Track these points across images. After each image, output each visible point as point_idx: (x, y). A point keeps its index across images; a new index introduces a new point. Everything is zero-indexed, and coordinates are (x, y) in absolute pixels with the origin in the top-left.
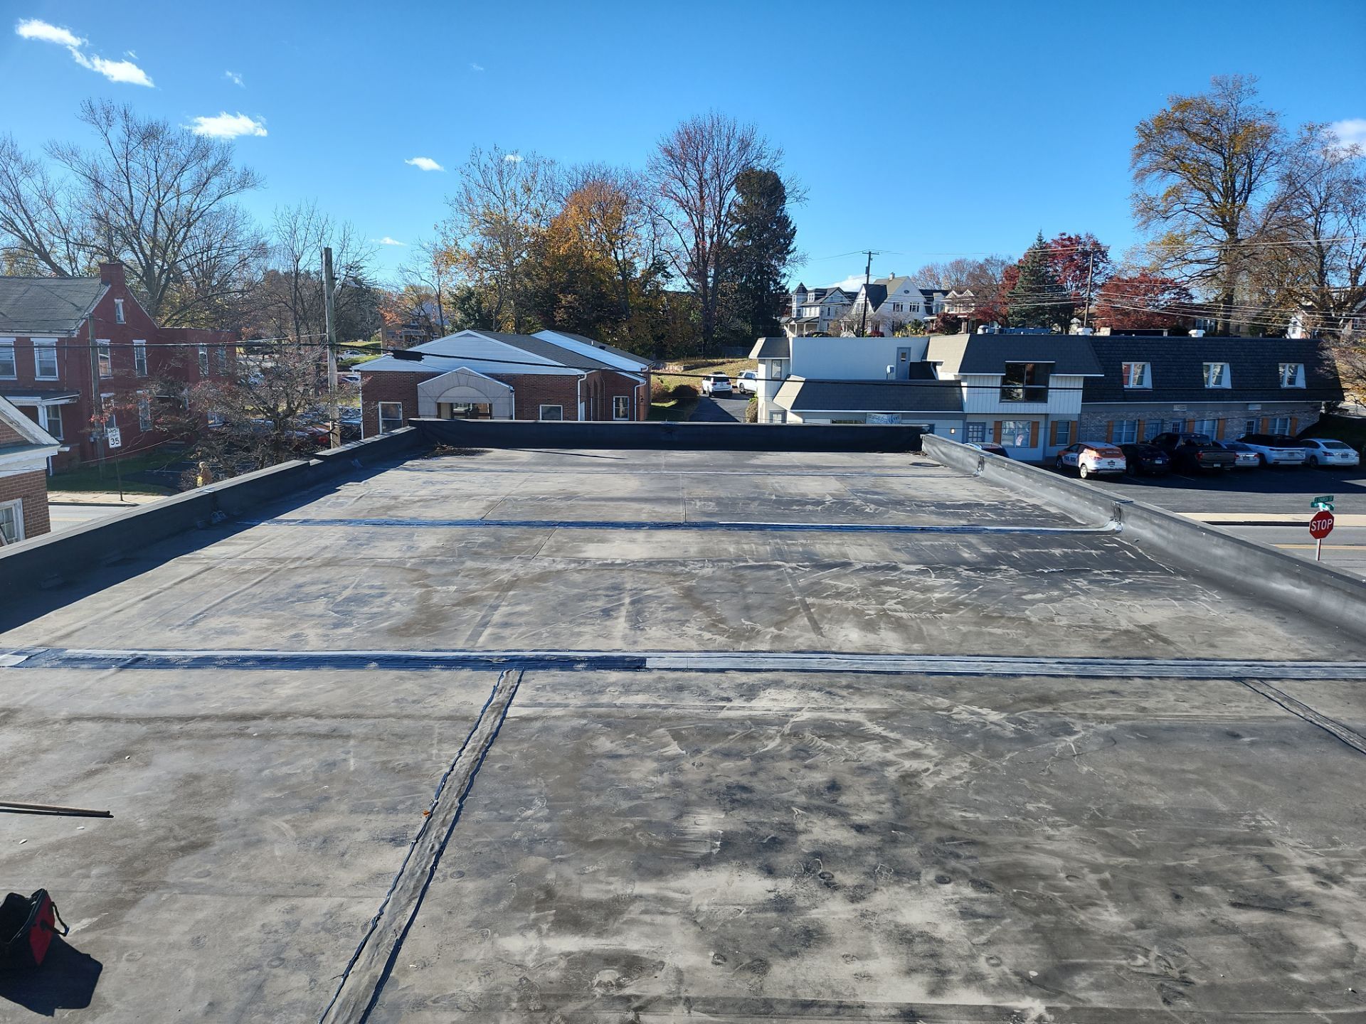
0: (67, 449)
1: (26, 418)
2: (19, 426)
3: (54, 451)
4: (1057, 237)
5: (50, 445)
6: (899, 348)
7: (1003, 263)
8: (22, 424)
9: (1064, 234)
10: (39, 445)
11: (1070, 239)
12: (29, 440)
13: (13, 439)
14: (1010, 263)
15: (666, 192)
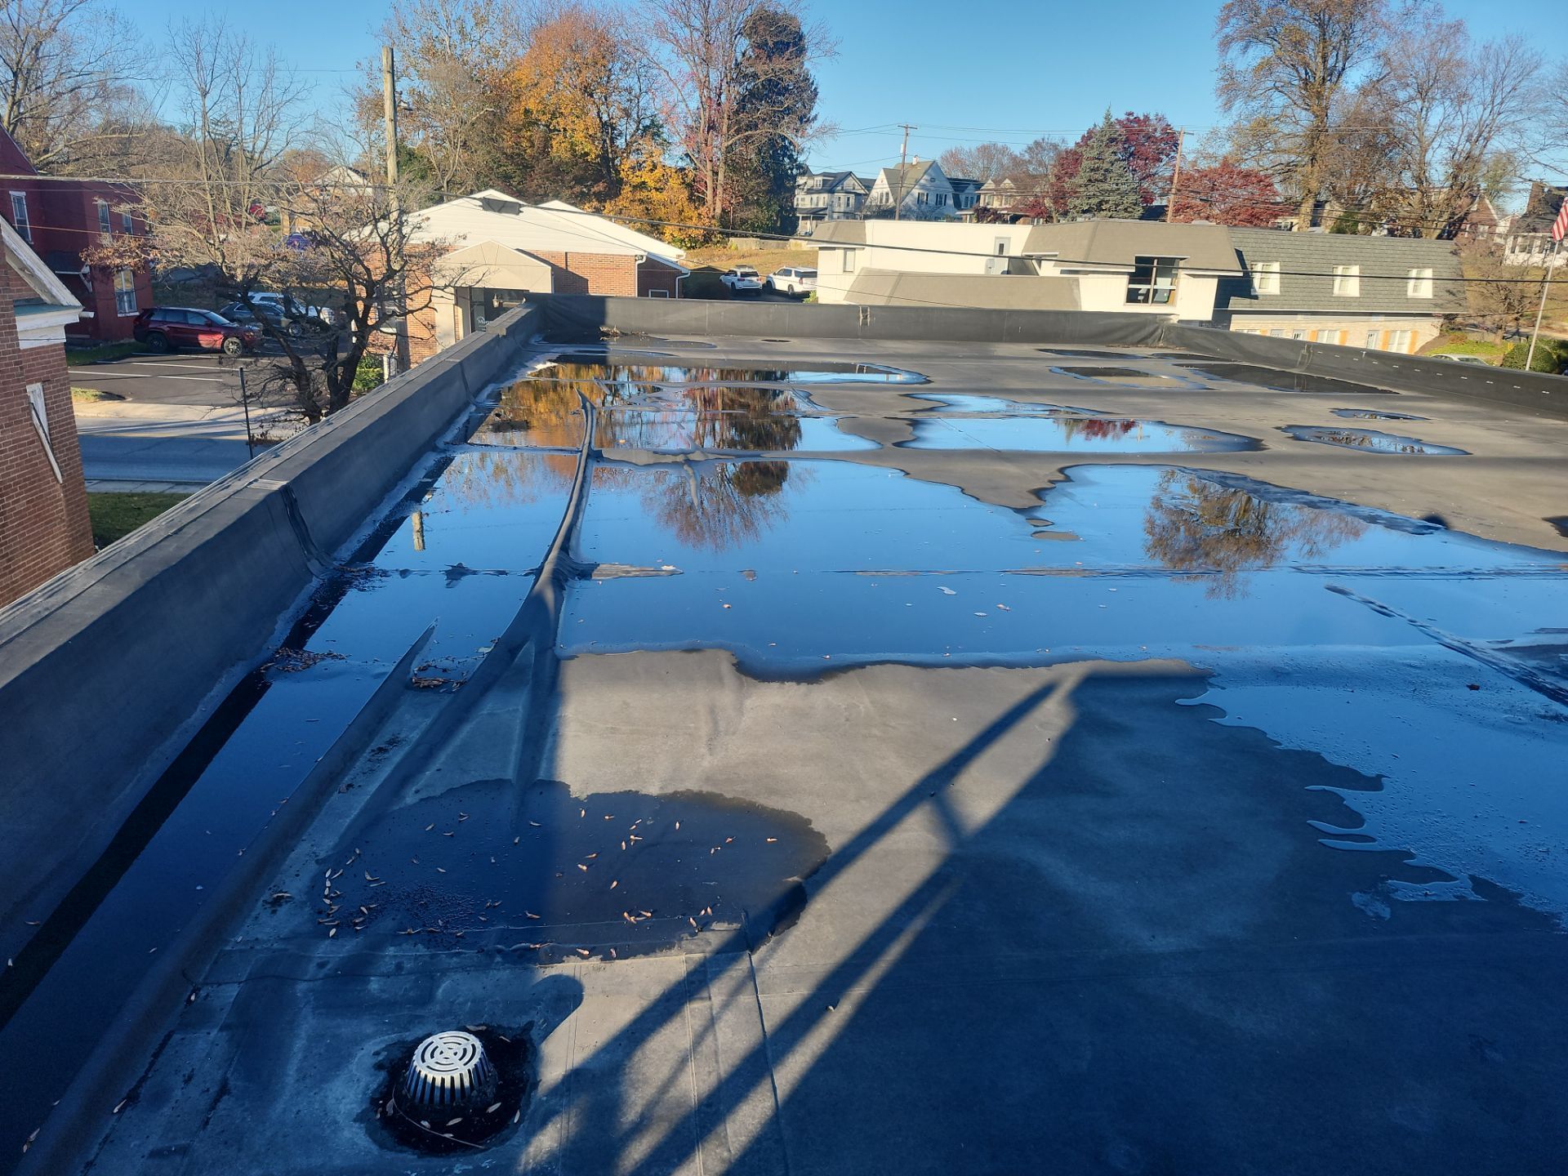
0: (91, 315)
1: (41, 263)
2: (32, 275)
3: (73, 317)
4: (1123, 117)
5: (69, 307)
6: (997, 238)
7: (1055, 147)
8: (37, 273)
9: (1131, 114)
10: (57, 306)
11: (1137, 120)
12: (44, 297)
13: (26, 295)
14: (1063, 147)
15: (662, 32)
